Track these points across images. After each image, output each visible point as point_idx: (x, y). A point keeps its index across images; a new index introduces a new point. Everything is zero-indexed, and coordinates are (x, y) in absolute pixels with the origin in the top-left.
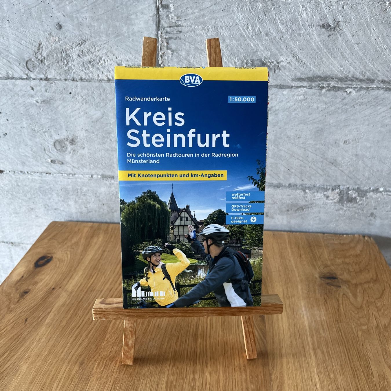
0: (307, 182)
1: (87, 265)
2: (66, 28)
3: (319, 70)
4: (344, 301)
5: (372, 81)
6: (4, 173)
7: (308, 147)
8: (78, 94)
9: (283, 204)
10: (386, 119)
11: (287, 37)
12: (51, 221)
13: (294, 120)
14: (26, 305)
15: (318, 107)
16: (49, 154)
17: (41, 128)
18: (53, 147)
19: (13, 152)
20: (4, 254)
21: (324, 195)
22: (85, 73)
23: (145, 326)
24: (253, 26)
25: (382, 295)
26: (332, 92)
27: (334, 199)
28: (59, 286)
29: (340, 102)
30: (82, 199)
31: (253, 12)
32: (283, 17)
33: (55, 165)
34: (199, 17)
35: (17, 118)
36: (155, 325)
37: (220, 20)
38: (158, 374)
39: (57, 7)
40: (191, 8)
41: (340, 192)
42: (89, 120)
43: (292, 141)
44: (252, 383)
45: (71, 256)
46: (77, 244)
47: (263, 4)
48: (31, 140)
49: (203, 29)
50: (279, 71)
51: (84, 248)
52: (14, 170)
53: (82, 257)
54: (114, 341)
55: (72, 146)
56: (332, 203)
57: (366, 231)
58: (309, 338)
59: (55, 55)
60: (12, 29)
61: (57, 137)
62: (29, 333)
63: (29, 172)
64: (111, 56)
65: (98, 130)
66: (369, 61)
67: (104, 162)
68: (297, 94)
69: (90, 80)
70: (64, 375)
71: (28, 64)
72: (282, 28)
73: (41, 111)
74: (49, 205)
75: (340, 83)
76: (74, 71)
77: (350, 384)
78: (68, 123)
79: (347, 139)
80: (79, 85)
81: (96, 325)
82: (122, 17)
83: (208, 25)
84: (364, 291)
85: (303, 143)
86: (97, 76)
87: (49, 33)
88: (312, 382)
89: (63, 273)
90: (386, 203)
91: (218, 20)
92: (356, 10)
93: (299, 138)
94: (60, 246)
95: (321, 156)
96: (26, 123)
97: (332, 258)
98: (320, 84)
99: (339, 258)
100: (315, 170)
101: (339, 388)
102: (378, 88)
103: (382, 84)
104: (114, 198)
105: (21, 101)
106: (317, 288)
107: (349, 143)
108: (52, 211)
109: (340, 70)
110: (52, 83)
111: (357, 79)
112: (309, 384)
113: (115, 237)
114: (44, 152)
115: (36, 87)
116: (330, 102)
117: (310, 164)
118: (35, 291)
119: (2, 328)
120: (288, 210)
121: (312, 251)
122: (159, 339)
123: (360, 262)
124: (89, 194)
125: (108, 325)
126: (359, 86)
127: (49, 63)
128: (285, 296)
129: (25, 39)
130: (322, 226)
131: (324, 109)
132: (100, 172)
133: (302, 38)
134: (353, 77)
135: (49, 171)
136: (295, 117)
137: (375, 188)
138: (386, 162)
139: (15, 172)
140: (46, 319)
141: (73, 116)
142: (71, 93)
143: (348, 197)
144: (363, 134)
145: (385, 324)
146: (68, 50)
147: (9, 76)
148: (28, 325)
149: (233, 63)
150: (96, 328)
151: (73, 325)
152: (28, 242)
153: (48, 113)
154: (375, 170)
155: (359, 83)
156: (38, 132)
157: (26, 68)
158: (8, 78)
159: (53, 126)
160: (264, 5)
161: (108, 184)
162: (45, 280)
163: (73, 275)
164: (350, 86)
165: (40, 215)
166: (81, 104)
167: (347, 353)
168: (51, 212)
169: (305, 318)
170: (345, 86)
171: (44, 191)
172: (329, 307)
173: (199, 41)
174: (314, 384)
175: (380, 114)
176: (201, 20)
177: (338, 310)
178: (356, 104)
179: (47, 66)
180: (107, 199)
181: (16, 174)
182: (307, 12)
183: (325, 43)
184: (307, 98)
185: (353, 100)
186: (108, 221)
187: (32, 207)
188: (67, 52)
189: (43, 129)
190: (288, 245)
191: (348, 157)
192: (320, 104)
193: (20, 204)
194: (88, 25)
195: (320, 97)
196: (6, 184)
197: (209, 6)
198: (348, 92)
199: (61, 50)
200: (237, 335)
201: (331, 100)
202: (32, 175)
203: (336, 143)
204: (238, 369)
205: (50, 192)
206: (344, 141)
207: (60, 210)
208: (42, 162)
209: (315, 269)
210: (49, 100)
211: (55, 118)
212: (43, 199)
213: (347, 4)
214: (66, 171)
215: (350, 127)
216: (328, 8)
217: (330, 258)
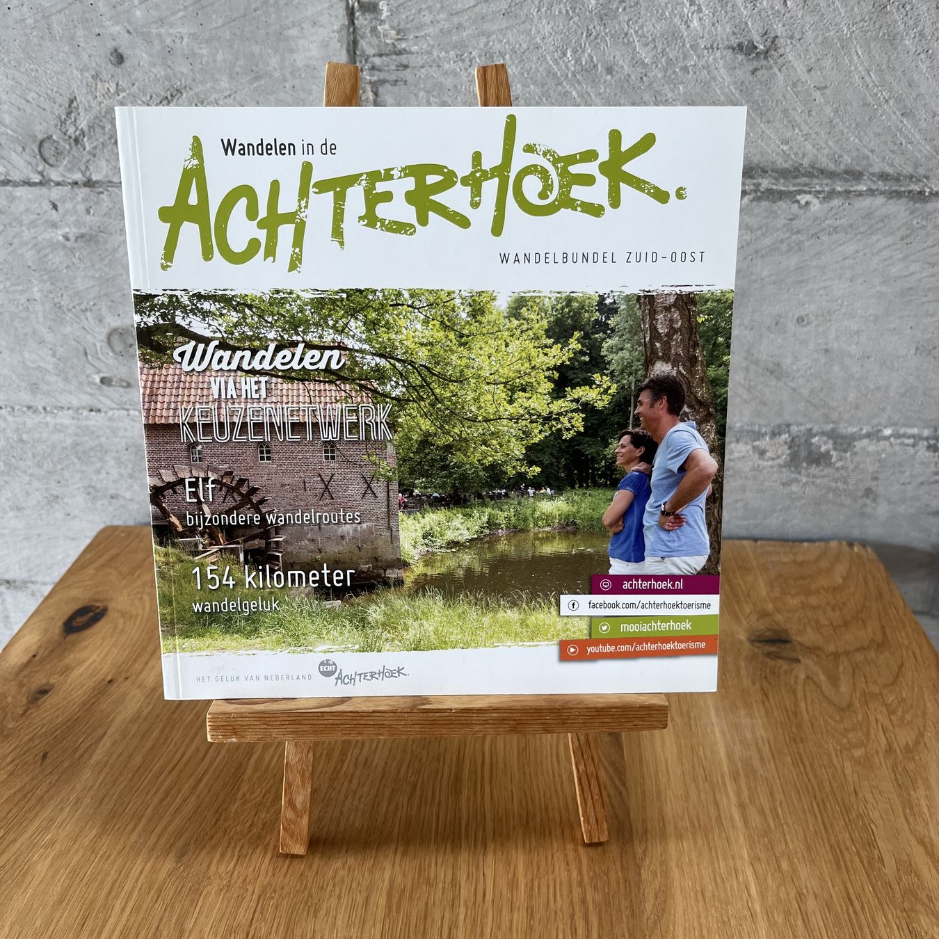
2: (135, 61)
4: (809, 695)
5: (855, 175)
10: (893, 264)
11: (656, 76)
12: (102, 526)
14: (45, 721)
16: (96, 363)
17: (76, 302)
18: (105, 345)
19: (8, 360)
21: (754, 447)
23: (333, 762)
24: (577, 51)
25: (897, 676)
26: (764, 204)
27: (778, 457)
28: (124, 675)
29: (784, 226)
31: (576, 19)
32: (645, 30)
33: (111, 389)
34: (449, 32)
35: (19, 277)
36: (357, 759)
37: (497, 38)
39: (113, 12)
40: (429, 8)
41: (792, 441)
44: (596, 888)
45: (151, 605)
48: (53, 331)
49: (460, 58)
52: (12, 404)
54: (259, 799)
56: (772, 467)
57: (856, 533)
58: (728, 781)
59: (107, 127)
60: (5, 65)
61: (113, 322)
62: (52, 785)
63: (48, 409)
66: (849, 128)
71: (43, 149)
72: (644, 55)
73: (76, 261)
74: (98, 486)
75: (782, 181)
77: (830, 884)
79: (803, 313)
81: (216, 763)
82: (268, 33)
83: (470, 50)
84: (855, 669)
87: (93, 73)
88: (738, 882)
89: (134, 646)
90: (900, 464)
91: (494, 36)
92: (815, 10)
94: (124, 582)
95: (744, 354)
96: (40, 291)
97: (777, 595)
99: (793, 596)
101: (803, 893)
102: (871, 192)
103: (880, 183)
105: (27, 235)
106: (743, 664)
107: (809, 323)
108: (105, 502)
109: (783, 150)
110: (102, 193)
111: (822, 171)
112: (732, 887)
114: (84, 358)
115: (63, 202)
116: (761, 228)
118: (65, 688)
121: (729, 581)
122: (369, 793)
123: (844, 604)
125: (244, 763)
126: (827, 189)
127: (94, 144)
129: (37, 89)
130: (751, 522)
131: (748, 244)
133: (690, 76)
134: (813, 167)
135: (96, 404)
137: (873, 427)
138: (896, 365)
139: (13, 409)
140: (93, 753)
143: (810, 453)
144: (840, 301)
145: (907, 743)
148: (49, 769)
150: (215, 769)
151: (158, 765)
152: (47, 579)
153: (93, 265)
154: (872, 387)
155: (828, 181)
156: (70, 310)
157: (38, 157)
159: (106, 295)
162: (88, 663)
164: (806, 189)
165: (77, 512)
167: (820, 811)
168: (103, 505)
169: (718, 734)
170: (795, 189)
171: (84, 452)
172: (774, 709)
173: (449, 87)
174: (743, 887)
175: (878, 253)
176: (455, 38)
177: (795, 714)
178: (823, 230)
179: (90, 153)
181: (17, 413)
182: (701, 15)
183: (744, 88)
185: (814, 221)
187: (55, 493)
189: (80, 304)
191: (807, 357)
193: (27, 487)
194: (186, 52)
197: (471, 5)
198: (803, 202)
201: (764, 221)
202: (55, 416)
203: (778, 324)
204: (561, 857)
205: (99, 454)
206: (796, 317)
207: (124, 498)
208: (80, 383)
209: (738, 620)
210: (93, 233)
211: (110, 276)
212: (83, 472)
214: (136, 404)
215: (810, 286)
216: (750, 6)
217: (772, 595)
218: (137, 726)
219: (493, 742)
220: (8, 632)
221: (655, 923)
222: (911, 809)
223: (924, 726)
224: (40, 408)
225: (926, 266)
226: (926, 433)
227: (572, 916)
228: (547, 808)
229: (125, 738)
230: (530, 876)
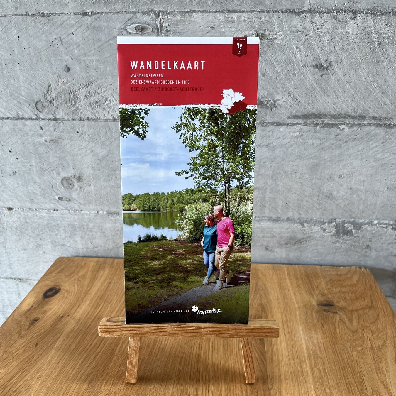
0: (304, 217)
1: (94, 296)
2: (74, 70)
3: (313, 108)
4: (340, 326)
5: (363, 118)
6: (13, 210)
7: (304, 181)
8: (85, 133)
9: (281, 237)
10: (378, 154)
11: (282, 77)
12: (58, 257)
13: (291, 156)
14: (36, 331)
15: (313, 144)
16: (57, 191)
17: (49, 167)
18: (61, 184)
19: (22, 189)
20: (12, 290)
21: (321, 228)
22: (92, 113)
23: (150, 349)
25: (376, 319)
26: (326, 129)
27: (331, 232)
28: (67, 314)
29: (334, 138)
30: (88, 235)
32: (278, 59)
33: (62, 202)
35: (27, 156)
36: (159, 348)
38: (163, 391)
39: (66, 51)
41: (337, 225)
42: (95, 158)
43: (290, 176)
45: (78, 288)
46: (84, 276)
48: (40, 178)
50: (276, 109)
51: (91, 280)
52: (23, 207)
53: (88, 288)
54: (121, 362)
55: (78, 184)
56: (328, 236)
57: (363, 263)
58: (306, 358)
59: (63, 97)
60: (22, 71)
61: (64, 175)
62: (39, 355)
63: (37, 209)
64: (116, 97)
65: (104, 167)
66: (360, 98)
67: (109, 199)
68: (293, 130)
69: (96, 120)
70: (74, 393)
71: (38, 105)
72: (277, 69)
73: (49, 150)
74: (57, 241)
75: (333, 120)
76: (81, 111)
78: (75, 161)
79: (341, 173)
80: (86, 125)
81: (104, 349)
84: (360, 316)
85: (299, 178)
86: (103, 115)
87: (58, 75)
89: (71, 303)
90: (381, 235)
92: (347, 51)
93: (296, 173)
94: (67, 279)
95: (317, 190)
96: (35, 162)
97: (329, 287)
98: (314, 121)
99: (336, 288)
100: (312, 204)
102: (369, 124)
103: (373, 121)
104: (119, 233)
105: (30, 140)
106: (314, 314)
107: (344, 177)
108: (59, 247)
109: (333, 107)
110: (60, 123)
111: (349, 116)
113: (120, 270)
114: (52, 189)
115: (45, 127)
116: (324, 138)
118: (44, 319)
119: (14, 352)
120: (287, 244)
121: (310, 282)
122: (164, 360)
123: (356, 291)
124: (95, 230)
125: (115, 348)
126: (351, 123)
127: (58, 103)
128: (284, 322)
129: (35, 81)
130: (320, 258)
131: (319, 145)
132: (106, 208)
133: (296, 77)
134: (346, 114)
135: (56, 208)
136: (292, 153)
137: (370, 220)
138: (379, 195)
139: (23, 209)
140: (55, 344)
141: (80, 155)
142: (78, 132)
143: (344, 230)
144: (356, 169)
145: (379, 345)
146: (76, 92)
147: (19, 116)
148: (38, 350)
150: (103, 351)
151: (81, 349)
152: (36, 278)
153: (56, 152)
154: (369, 203)
155: (352, 120)
156: (47, 170)
157: (35, 108)
158: (18, 118)
159: (61, 164)
161: (114, 220)
162: (53, 309)
163: (80, 304)
164: (343, 123)
165: (48, 251)
166: (88, 143)
167: (343, 371)
168: (58, 249)
169: (303, 340)
170: (338, 123)
171: (51, 227)
172: (326, 331)
175: (372, 149)
177: (334, 334)
178: (350, 140)
179: (56, 107)
180: (113, 234)
181: (25, 211)
182: (301, 53)
183: (318, 82)
184: (302, 135)
185: (346, 136)
186: (114, 256)
187: (39, 243)
188: (75, 94)
189: (51, 168)
190: (287, 276)
191: (343, 191)
192: (315, 141)
193: (28, 241)
194: (95, 67)
195: (315, 134)
196: (15, 221)
198: (341, 128)
199: (69, 92)
200: (238, 356)
201: (326, 136)
202: (40, 212)
203: (331, 178)
204: (239, 386)
205: (57, 228)
206: (339, 174)
207: (67, 246)
208: (50, 199)
209: (313, 297)
210: (57, 139)
211: (63, 156)
212: (51, 235)
213: (339, 44)
214: (72, 208)
215: (344, 162)
216: (320, 49)
217: (327, 287)
218: (72, 334)
219: (213, 342)
220: (20, 300)
222: (379, 370)
223: (386, 339)
224: (34, 209)
225: (392, 154)
226: (391, 223)
228: (234, 368)
229: (67, 338)
230: (227, 393)
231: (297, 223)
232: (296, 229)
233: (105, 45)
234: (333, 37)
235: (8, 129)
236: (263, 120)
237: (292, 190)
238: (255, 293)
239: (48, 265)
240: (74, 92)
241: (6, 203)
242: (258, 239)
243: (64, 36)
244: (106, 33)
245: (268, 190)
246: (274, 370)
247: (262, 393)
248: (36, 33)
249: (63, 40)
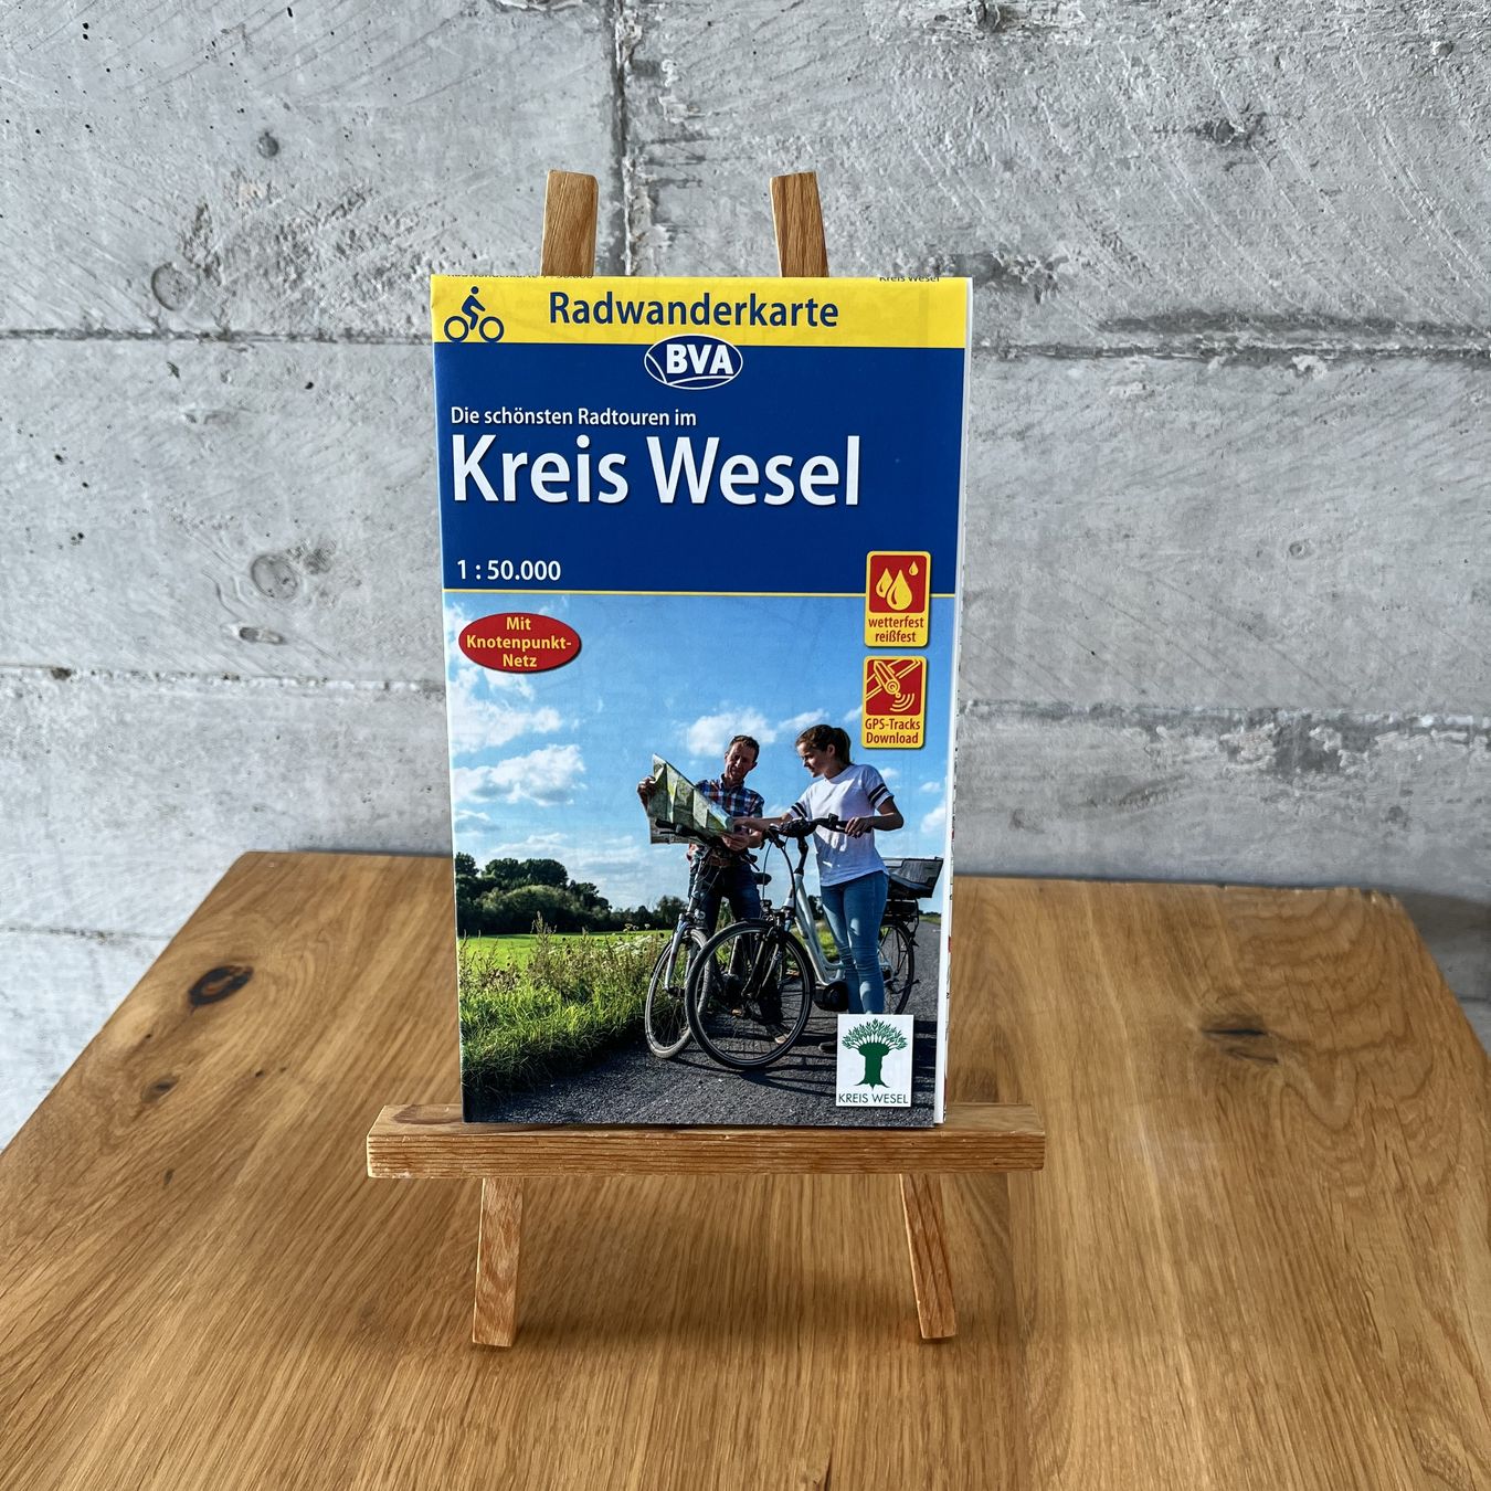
0: (1158, 699)
2: (296, 150)
3: (1197, 290)
4: (1287, 1108)
5: (1384, 327)
6: (73, 677)
7: (1159, 569)
8: (337, 387)
9: (1072, 779)
10: (1439, 463)
11: (1078, 173)
12: (240, 852)
13: (1109, 471)
15: (1194, 425)
16: (234, 607)
17: (206, 515)
18: (249, 580)
19: (105, 600)
20: (73, 974)
21: (1221, 743)
22: (362, 310)
24: (960, 135)
25: (1422, 1085)
26: (1242, 369)
27: (1259, 758)
28: (279, 1066)
29: (1273, 404)
30: (353, 770)
31: (959, 86)
32: (1064, 103)
33: (256, 645)
34: (766, 106)
35: (121, 477)
37: (839, 115)
39: (264, 76)
40: (738, 71)
41: (1280, 733)
42: (376, 480)
43: (1105, 548)
45: (317, 967)
46: (337, 925)
47: (993, 54)
48: (170, 558)
49: (782, 147)
50: (1054, 296)
51: (364, 939)
52: (110, 668)
53: (356, 969)
55: (315, 578)
56: (1249, 773)
57: (1375, 875)
58: (1159, 1227)
59: (255, 250)
60: (101, 156)
61: (261, 546)
63: (163, 675)
64: (454, 250)
65: (410, 518)
66: (1373, 254)
67: (431, 633)
68: (1118, 376)
69: (377, 339)
71: (159, 283)
72: (1061, 141)
73: (206, 453)
74: (235, 791)
75: (1270, 335)
76: (322, 304)
78: (303, 495)
79: (1299, 538)
80: (340, 356)
81: (414, 1190)
82: (494, 108)
83: (798, 133)
84: (1361, 1073)
85: (1142, 557)
86: (403, 321)
87: (234, 168)
88: (1166, 1366)
89: (292, 1024)
90: (1445, 771)
91: (834, 113)
92: (1323, 73)
93: (1127, 536)
94: (276, 934)
95: (1208, 600)
96: (153, 497)
97: (1249, 965)
98: (1199, 341)
99: (1273, 967)
100: (1188, 654)
102: (1407, 353)
103: (1421, 338)
105: (133, 413)
106: (1191, 1064)
107: (1308, 553)
108: (246, 815)
109: (1272, 287)
110: (244, 350)
111: (1332, 320)
114: (216, 599)
115: (188, 364)
116: (1236, 407)
117: (1168, 632)
120: (1092, 803)
121: (1177, 944)
122: (635, 1232)
123: (1350, 980)
124: (378, 753)
126: (1338, 347)
127: (235, 276)
128: (1078, 1096)
129: (149, 193)
130: (1215, 857)
131: (1216, 431)
132: (416, 670)
133: (1131, 173)
134: (1318, 314)
135: (233, 669)
136: (1114, 461)
137: (1405, 713)
138: (1442, 618)
139: (111, 675)
141: (320, 469)
142: (310, 386)
143: (1308, 752)
144: (1356, 520)
145: (1429, 1180)
146: (303, 231)
147: (90, 326)
149: (890, 268)
151: (331, 1191)
152: (159, 931)
153: (231, 459)
155: (1341, 335)
156: (195, 527)
157: (151, 295)
158: (87, 334)
159: (249, 504)
160: (998, 59)
162: (227, 1046)
163: (326, 1028)
164: (1307, 346)
165: (203, 831)
166: (349, 424)
167: (1293, 1273)
168: (242, 821)
169: (1149, 1163)
170: (1290, 346)
171: (214, 741)
172: (1235, 1129)
175: (1416, 446)
176: (774, 115)
177: (1265, 1137)
178: (1332, 411)
179: (227, 289)
181: (116, 681)
182: (1149, 81)
183: (1214, 192)
184: (1152, 393)
185: (1319, 396)
187: (171, 801)
188: (300, 238)
189: (212, 517)
190: (1090, 925)
191: (1305, 605)
192: (1203, 414)
193: (131, 792)
194: (372, 137)
195: (1201, 388)
196: (82, 719)
197: (799, 65)
198: (1302, 367)
199: (276, 231)
201: (1242, 396)
202: (173, 686)
205: (237, 744)
206: (1289, 543)
207: (274, 811)
209: (1188, 1001)
210: (232, 411)
211: (255, 476)
212: (212, 770)
213: (1292, 49)
214: (292, 668)
215: (1311, 496)
216: (1223, 67)
217: (1241, 966)
218: (299, 1136)
221: (1043, 1419)
223: (1457, 1157)
226: (1486, 724)
227: (924, 1407)
228: (892, 1260)
229: (282, 1153)
231: (1131, 725)
232: (1128, 748)
233: (410, 55)
234: (1270, 22)
235: (50, 375)
236: (1007, 337)
237: (1115, 601)
238: (971, 988)
239: (205, 882)
240: (294, 233)
241: (46, 650)
242: (987, 784)
243: (257, 22)
244: (414, 8)
245: (1025, 602)
246: (1041, 1269)
247: (995, 1352)
248: (151, 10)
249: (254, 38)
